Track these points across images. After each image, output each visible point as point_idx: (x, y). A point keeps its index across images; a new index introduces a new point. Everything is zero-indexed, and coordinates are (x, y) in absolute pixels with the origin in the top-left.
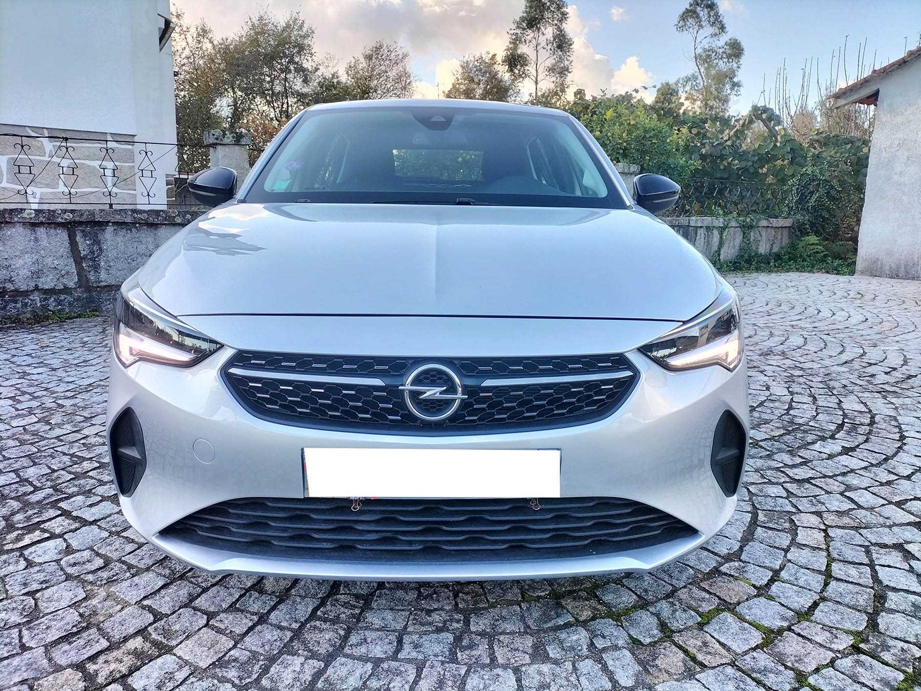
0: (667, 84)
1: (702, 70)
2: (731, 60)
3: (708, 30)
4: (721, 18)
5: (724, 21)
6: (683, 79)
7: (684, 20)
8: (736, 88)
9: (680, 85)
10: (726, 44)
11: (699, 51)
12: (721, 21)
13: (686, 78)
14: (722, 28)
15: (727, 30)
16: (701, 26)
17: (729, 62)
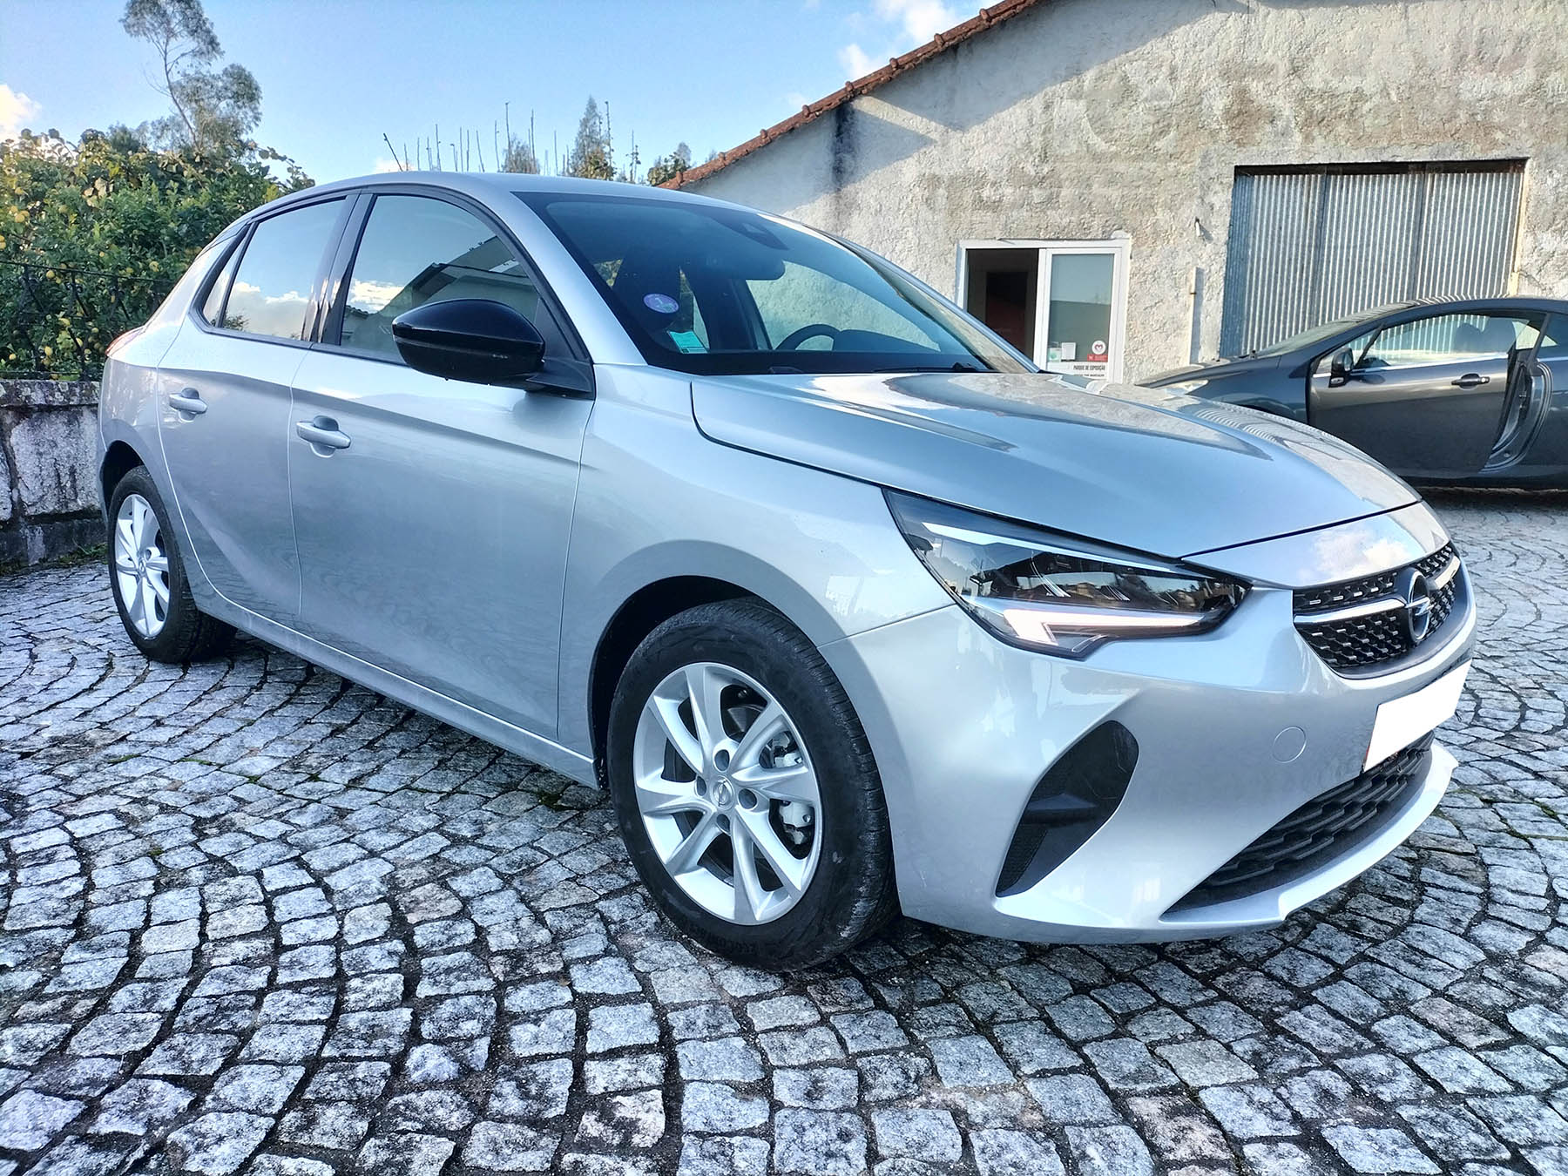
0: (124, 130)
1: (188, 113)
2: (240, 104)
3: (185, 43)
4: (208, 25)
5: (215, 32)
6: (153, 123)
7: (136, 14)
8: (247, 153)
9: (148, 135)
10: (225, 72)
11: (176, 77)
12: (208, 32)
13: (160, 123)
14: (213, 43)
15: (222, 47)
16: (170, 33)
17: (239, 107)
